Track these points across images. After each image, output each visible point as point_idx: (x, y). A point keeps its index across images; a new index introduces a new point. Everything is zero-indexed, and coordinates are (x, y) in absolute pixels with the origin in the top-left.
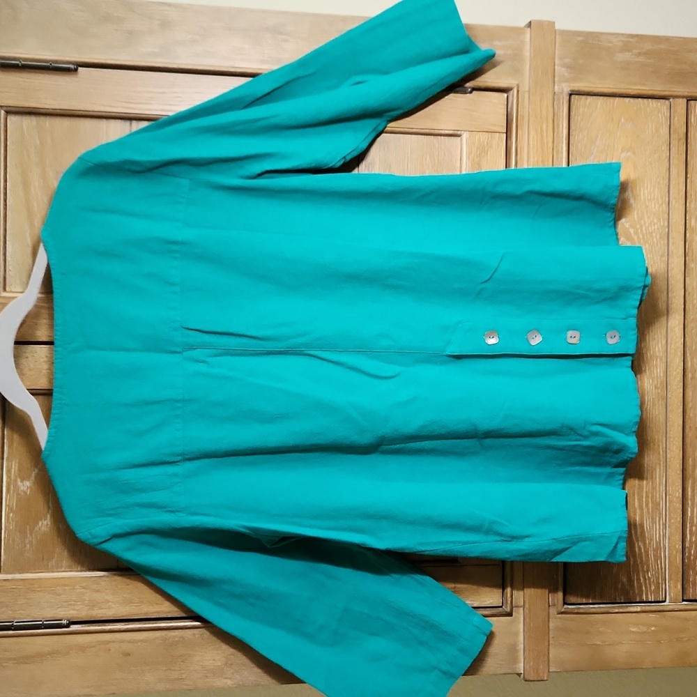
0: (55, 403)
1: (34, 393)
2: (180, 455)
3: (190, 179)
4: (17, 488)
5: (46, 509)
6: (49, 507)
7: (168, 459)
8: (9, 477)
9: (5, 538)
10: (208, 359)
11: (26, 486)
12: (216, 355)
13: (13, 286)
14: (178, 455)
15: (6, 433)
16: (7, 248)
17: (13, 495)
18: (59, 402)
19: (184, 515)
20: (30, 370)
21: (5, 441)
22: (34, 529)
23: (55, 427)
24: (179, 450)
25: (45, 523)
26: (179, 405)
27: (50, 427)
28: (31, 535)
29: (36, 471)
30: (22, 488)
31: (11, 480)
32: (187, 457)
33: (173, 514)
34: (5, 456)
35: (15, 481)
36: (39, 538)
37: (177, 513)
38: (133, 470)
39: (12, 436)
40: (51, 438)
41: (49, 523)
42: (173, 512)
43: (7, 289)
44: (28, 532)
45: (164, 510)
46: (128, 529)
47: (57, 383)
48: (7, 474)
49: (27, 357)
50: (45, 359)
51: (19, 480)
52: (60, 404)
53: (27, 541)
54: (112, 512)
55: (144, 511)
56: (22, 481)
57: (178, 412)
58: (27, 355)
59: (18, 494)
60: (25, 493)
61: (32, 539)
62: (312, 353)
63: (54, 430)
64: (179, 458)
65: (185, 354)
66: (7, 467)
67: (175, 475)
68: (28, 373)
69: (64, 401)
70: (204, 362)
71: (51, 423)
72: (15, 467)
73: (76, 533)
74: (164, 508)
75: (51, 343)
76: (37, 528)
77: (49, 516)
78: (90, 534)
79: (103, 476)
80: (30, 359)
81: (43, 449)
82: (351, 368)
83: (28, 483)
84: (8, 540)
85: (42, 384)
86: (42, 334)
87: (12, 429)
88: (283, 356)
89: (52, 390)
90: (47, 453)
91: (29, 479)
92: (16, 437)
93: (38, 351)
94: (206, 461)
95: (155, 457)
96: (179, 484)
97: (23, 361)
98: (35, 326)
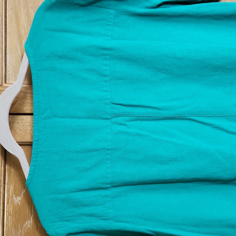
0: (34, 151)
1: (21, 144)
2: (110, 184)
3: (115, 10)
4: (13, 201)
5: (30, 213)
6: (32, 213)
7: (102, 186)
8: (8, 195)
9: (6, 231)
10: (127, 123)
11: (18, 200)
12: (132, 121)
13: (11, 80)
14: (108, 184)
15: (6, 168)
16: (7, 58)
17: (11, 206)
18: (36, 150)
19: (113, 222)
20: (20, 130)
21: (6, 173)
22: (23, 226)
23: (34, 166)
24: (109, 180)
25: (29, 222)
26: (110, 152)
27: (31, 165)
28: (21, 229)
29: (24, 191)
30: (16, 201)
31: (9, 196)
32: (114, 185)
33: (105, 221)
34: (6, 182)
35: (12, 197)
36: (26, 231)
37: (108, 221)
38: (81, 193)
39: (10, 170)
40: (31, 172)
41: (32, 222)
42: (106, 219)
43: (7, 82)
44: (19, 228)
45: (100, 218)
46: (77, 230)
47: (35, 138)
48: (7, 193)
49: (18, 123)
50: (29, 124)
51: (14, 196)
52: (37, 151)
53: (19, 233)
54: (68, 219)
55: (88, 219)
56: (16, 197)
57: (108, 157)
58: (19, 121)
59: (14, 205)
60: (18, 204)
61: (22, 232)
62: (192, 118)
63: (33, 167)
64: (109, 186)
65: (113, 120)
66: (8, 188)
67: (107, 196)
68: (19, 132)
69: (39, 150)
70: (125, 125)
71: (31, 163)
72: (12, 188)
73: (47, 231)
74: (100, 217)
75: (31, 114)
76: (25, 225)
77: (31, 218)
78: (55, 232)
79: (63, 196)
80: (20, 124)
81: (27, 179)
82: (217, 128)
83: (19, 198)
84: (8, 232)
85: (27, 139)
86: (27, 109)
87: (10, 165)
88: (174, 120)
89: (32, 142)
90: (29, 182)
91: (20, 196)
92: (12, 170)
93: (24, 119)
94: (126, 187)
95: (94, 185)
96: (110, 202)
97: (16, 125)
98: (23, 104)
